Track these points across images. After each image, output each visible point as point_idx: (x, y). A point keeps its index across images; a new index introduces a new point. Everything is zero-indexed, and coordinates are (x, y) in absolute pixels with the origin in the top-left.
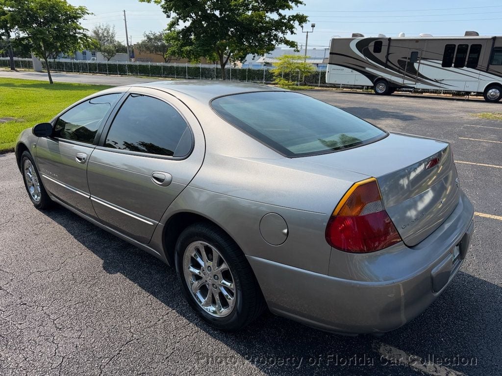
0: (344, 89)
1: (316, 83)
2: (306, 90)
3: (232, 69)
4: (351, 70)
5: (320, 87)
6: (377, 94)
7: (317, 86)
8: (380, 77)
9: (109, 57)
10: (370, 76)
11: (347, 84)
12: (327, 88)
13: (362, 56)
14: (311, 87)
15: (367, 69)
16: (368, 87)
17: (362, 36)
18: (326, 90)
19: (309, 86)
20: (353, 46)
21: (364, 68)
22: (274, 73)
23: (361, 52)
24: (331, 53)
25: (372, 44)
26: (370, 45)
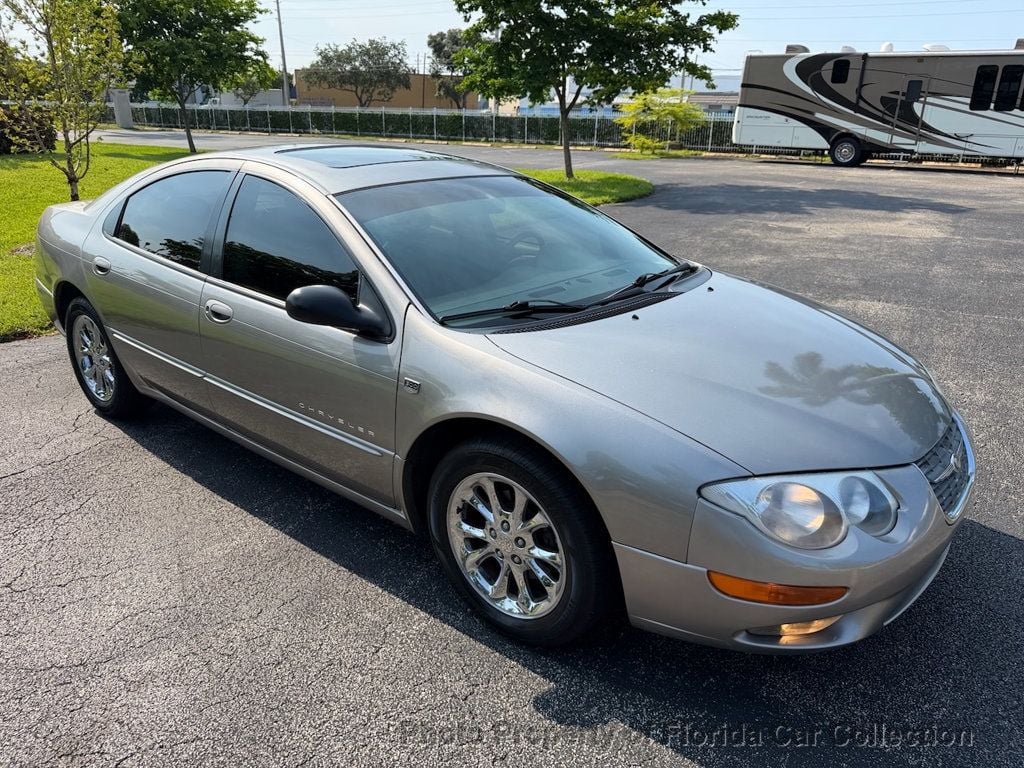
0: (763, 156)
1: (704, 143)
2: (687, 158)
3: (529, 119)
4: (785, 117)
5: (712, 151)
6: (837, 164)
7: (706, 150)
8: (844, 131)
9: (247, 97)
10: (824, 130)
11: (779, 145)
12: (727, 154)
13: (808, 90)
14: (692, 152)
15: (819, 116)
16: (823, 150)
17: (806, 50)
18: (724, 159)
19: (690, 149)
20: (789, 70)
21: (812, 113)
22: (622, 125)
23: (806, 83)
24: (743, 86)
25: (830, 65)
26: (824, 68)
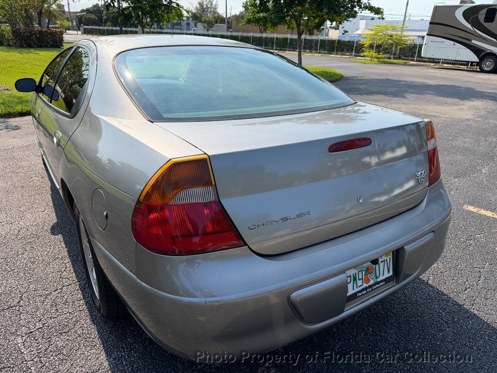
0: (445, 65)
1: (412, 56)
2: (399, 64)
3: (321, 40)
4: (453, 42)
5: (416, 61)
6: (482, 71)
7: (413, 60)
8: (489, 51)
9: (209, 28)
10: (476, 50)
11: (449, 59)
12: (424, 63)
13: (469, 26)
14: (405, 61)
15: (474, 42)
16: (472, 62)
17: (473, 2)
18: (422, 66)
19: (404, 59)
20: (459, 15)
21: (470, 40)
22: (364, 45)
23: (468, 21)
24: (431, 23)
25: (484, 11)
26: (480, 13)
